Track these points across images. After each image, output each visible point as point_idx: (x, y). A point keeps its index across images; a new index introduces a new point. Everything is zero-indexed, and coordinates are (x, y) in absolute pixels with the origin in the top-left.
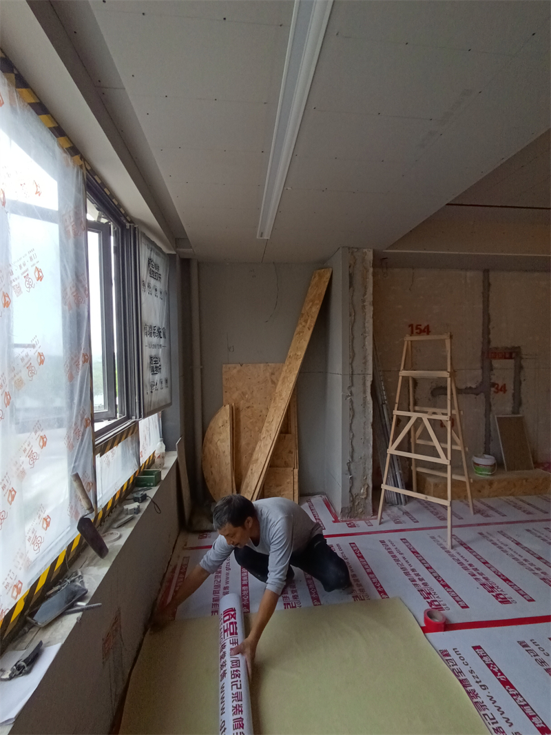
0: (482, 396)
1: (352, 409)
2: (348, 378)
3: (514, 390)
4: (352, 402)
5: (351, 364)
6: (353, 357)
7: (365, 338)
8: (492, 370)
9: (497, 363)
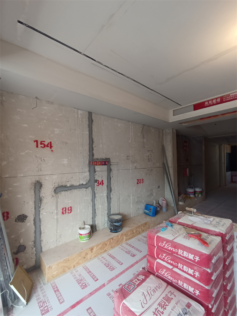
0: (90, 189)
3: (107, 183)
8: (95, 172)
9: (98, 168)
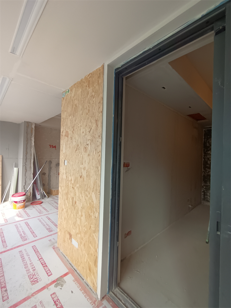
1: (26, 169)
2: (25, 160)
4: (26, 167)
5: (26, 156)
6: (27, 153)
7: (31, 148)
